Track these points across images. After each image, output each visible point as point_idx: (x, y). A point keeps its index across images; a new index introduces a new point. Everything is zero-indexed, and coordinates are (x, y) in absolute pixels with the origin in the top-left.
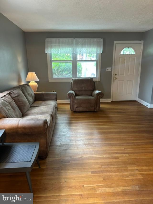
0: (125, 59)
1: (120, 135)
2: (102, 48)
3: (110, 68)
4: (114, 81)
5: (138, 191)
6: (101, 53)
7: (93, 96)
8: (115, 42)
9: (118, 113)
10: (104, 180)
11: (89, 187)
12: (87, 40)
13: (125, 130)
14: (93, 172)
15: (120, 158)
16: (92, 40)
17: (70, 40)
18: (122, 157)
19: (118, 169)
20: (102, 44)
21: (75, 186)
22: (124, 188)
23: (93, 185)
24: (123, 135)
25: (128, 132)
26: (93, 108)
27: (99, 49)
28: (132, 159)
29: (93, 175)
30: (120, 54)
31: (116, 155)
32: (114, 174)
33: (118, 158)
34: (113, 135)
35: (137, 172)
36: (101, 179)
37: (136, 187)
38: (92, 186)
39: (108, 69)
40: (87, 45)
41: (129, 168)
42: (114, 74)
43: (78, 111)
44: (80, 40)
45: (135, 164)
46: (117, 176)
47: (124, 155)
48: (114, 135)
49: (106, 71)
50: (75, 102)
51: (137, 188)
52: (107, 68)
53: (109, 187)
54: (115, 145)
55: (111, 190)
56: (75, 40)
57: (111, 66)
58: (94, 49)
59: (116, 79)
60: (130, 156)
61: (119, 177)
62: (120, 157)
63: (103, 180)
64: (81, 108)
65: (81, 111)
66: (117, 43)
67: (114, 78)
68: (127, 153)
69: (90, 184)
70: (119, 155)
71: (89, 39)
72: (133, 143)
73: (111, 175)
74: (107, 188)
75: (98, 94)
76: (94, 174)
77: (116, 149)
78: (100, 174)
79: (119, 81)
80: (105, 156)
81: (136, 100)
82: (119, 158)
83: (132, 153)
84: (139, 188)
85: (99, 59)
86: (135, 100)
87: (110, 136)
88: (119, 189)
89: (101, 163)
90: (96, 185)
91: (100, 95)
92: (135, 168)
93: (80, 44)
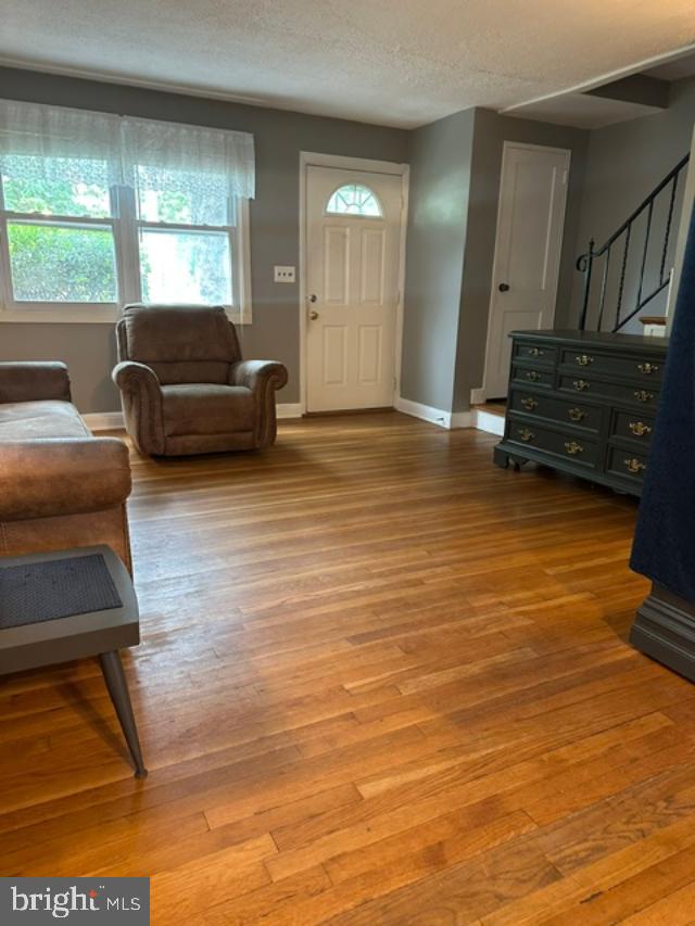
0: (344, 236)
1: (392, 515)
2: (253, 175)
3: (292, 269)
4: (308, 324)
5: (537, 658)
6: (248, 197)
7: (244, 383)
8: (306, 156)
9: (347, 449)
10: (406, 652)
11: (364, 685)
12: (184, 132)
13: (400, 500)
14: (355, 639)
15: (431, 581)
16: (207, 133)
17: (101, 120)
18: (435, 576)
19: (439, 612)
20: (253, 157)
21: (308, 696)
22: (489, 661)
23: (378, 678)
24: (400, 514)
25: (415, 504)
26: (249, 435)
27: (237, 178)
28: (473, 576)
29: (364, 649)
30: (326, 212)
31: (413, 576)
32: (435, 629)
33: (423, 584)
34: (366, 518)
35: (505, 611)
36: (398, 653)
37: (524, 650)
38: (378, 681)
39: (282, 274)
40: (184, 155)
41: (476, 604)
42: (307, 298)
43: (179, 452)
44: (151, 126)
45: (488, 591)
46: (446, 632)
47: (439, 570)
48: (373, 517)
49: (273, 283)
50: (162, 411)
51: (530, 653)
52: (277, 269)
53: (436, 670)
54: (391, 547)
55: (447, 676)
56: (126, 124)
57: (293, 261)
58: (219, 176)
59: (315, 318)
60: (457, 570)
61: (456, 635)
62: (429, 578)
63: (403, 654)
64: (193, 437)
65: (191, 452)
66: (312, 162)
67: (307, 314)
68: (443, 564)
69: (366, 676)
70: (421, 574)
71: (196, 130)
72: (448, 533)
73: (425, 636)
74: (434, 674)
75: (265, 373)
76: (363, 645)
77: (398, 557)
78: (386, 639)
79: (328, 326)
80: (371, 584)
81: (392, 408)
82: (426, 582)
83: (459, 561)
84: (535, 650)
85: (241, 226)
86: (390, 405)
87: (356, 522)
88: (475, 669)
89: (368, 606)
90: (388, 674)
91: (273, 377)
92: (494, 600)
93: (153, 144)
